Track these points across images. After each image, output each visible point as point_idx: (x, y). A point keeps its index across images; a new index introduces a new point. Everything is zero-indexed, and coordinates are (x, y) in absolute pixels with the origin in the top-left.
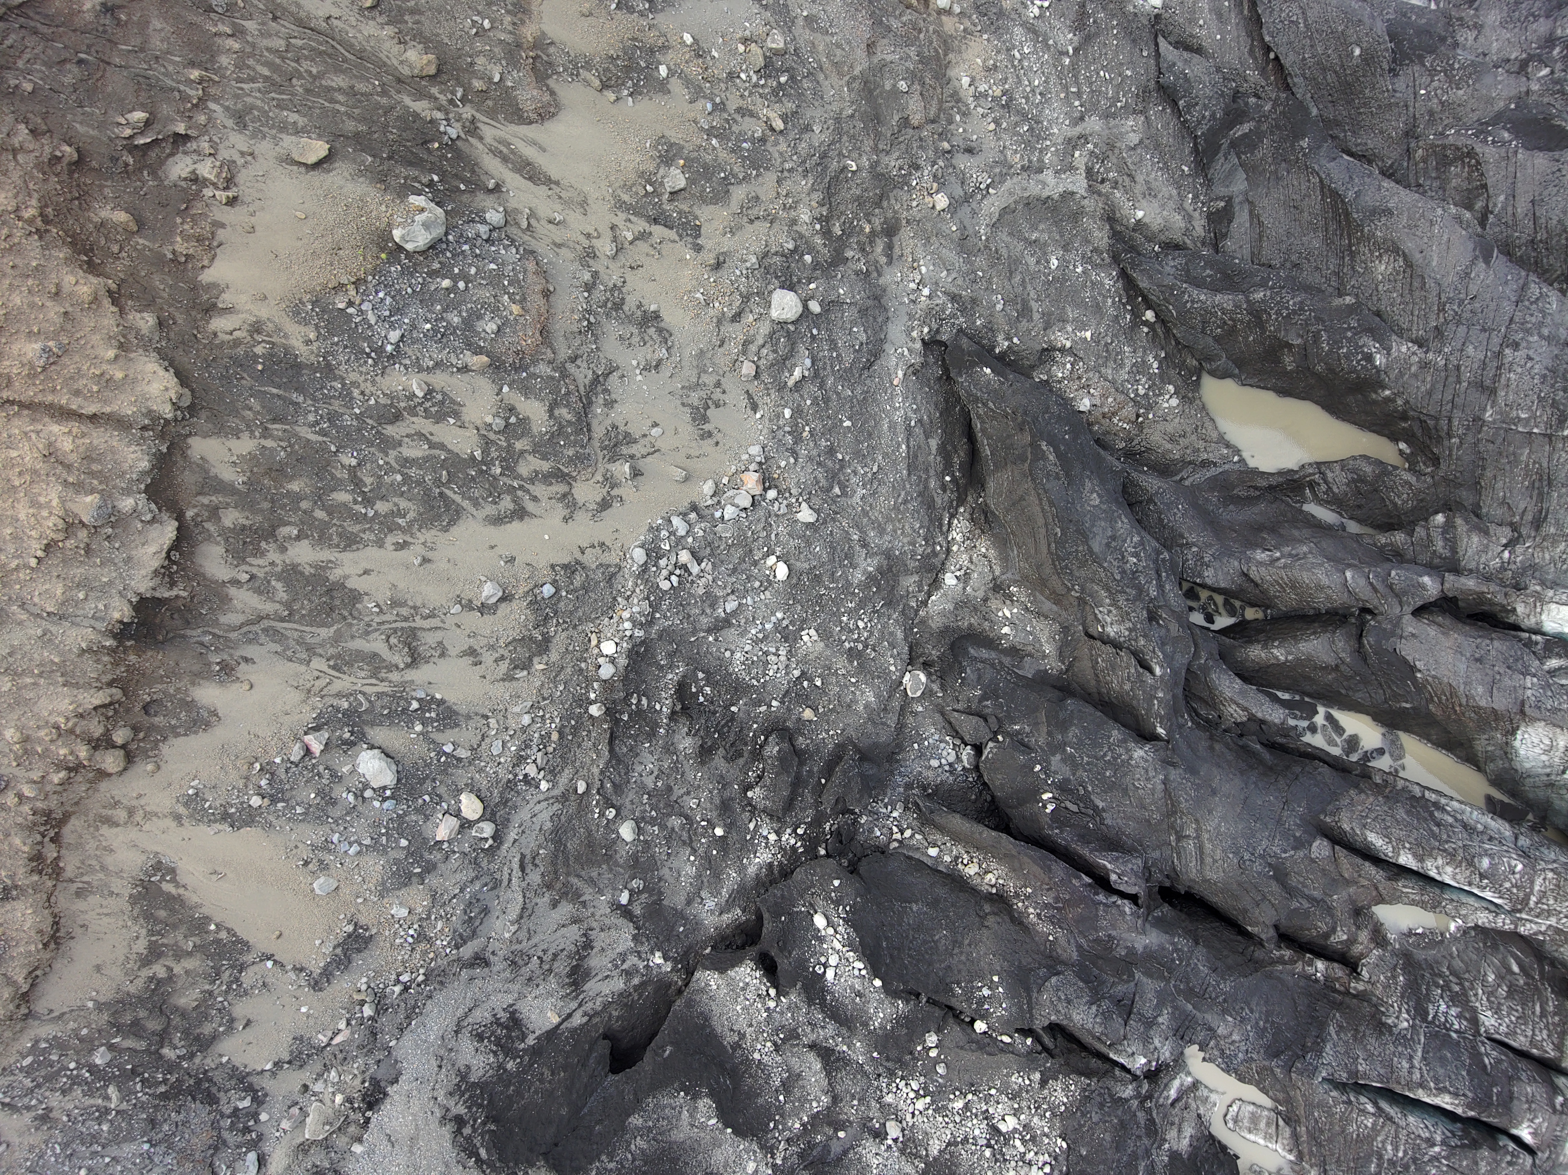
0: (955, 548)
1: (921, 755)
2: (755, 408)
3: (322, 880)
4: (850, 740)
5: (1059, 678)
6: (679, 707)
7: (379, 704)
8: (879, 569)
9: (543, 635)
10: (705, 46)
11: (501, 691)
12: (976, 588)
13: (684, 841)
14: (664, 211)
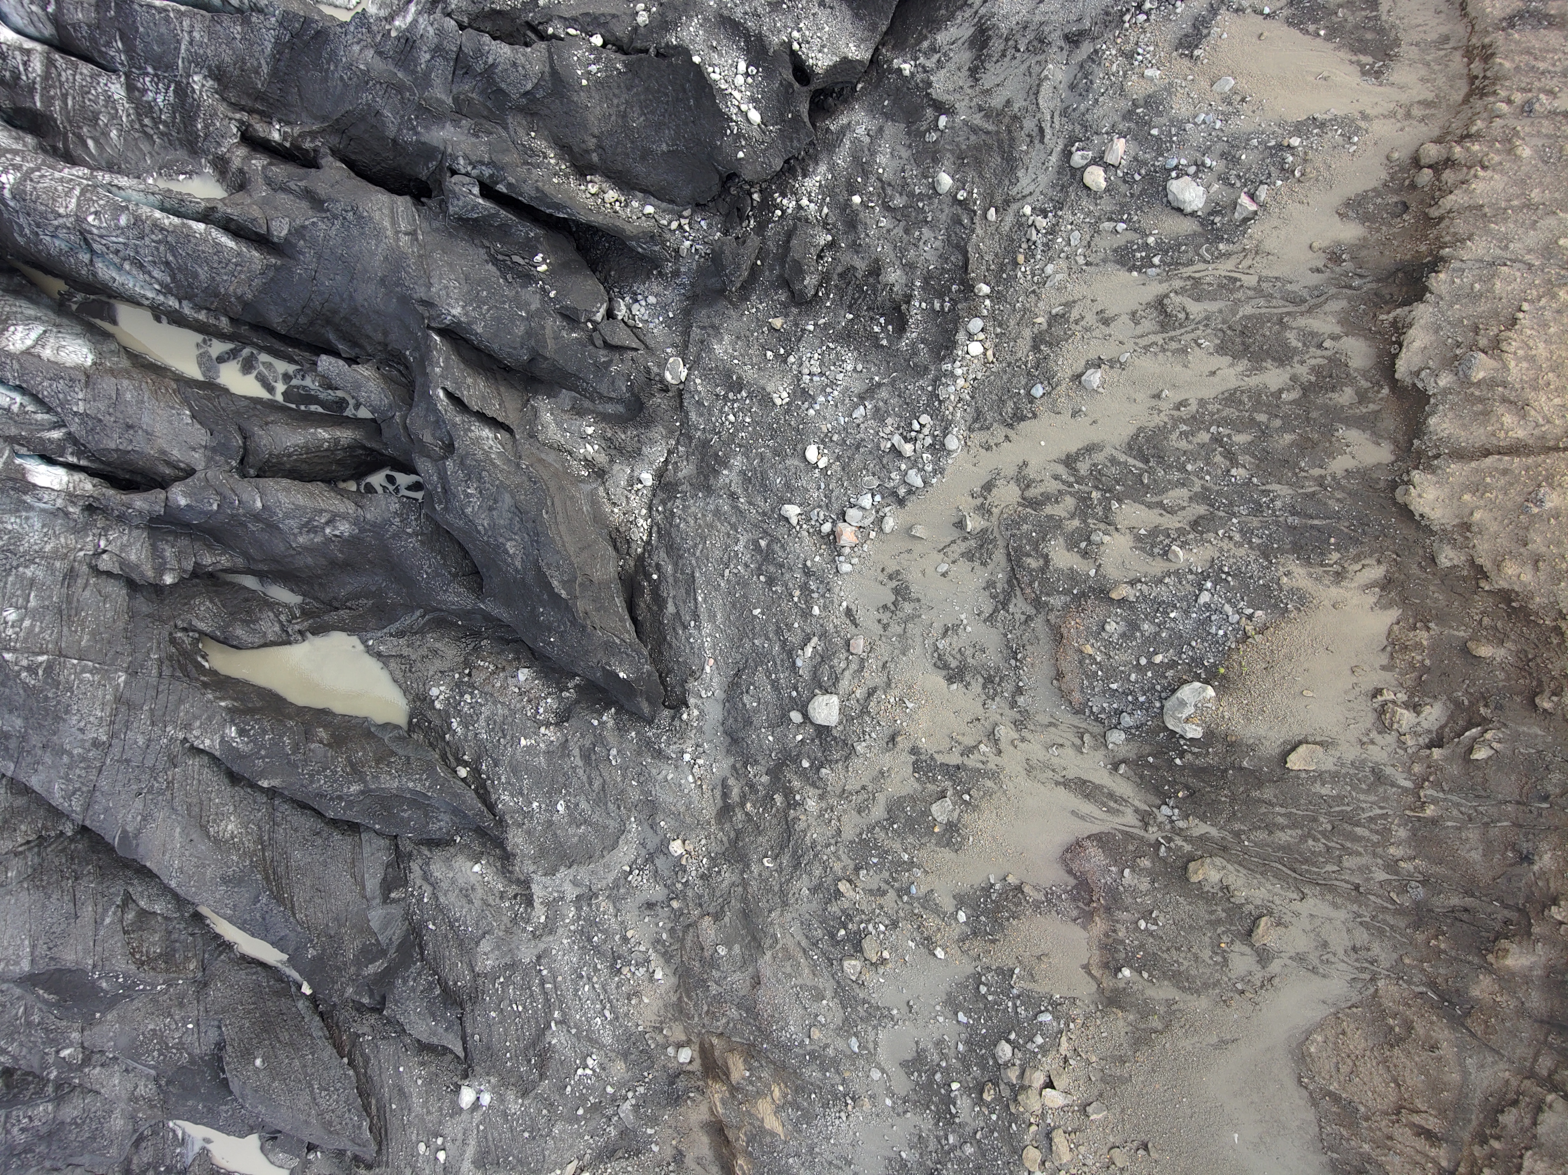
0: (644, 510)
1: (665, 307)
2: (849, 612)
3: (1227, 88)
4: (735, 306)
5: (536, 393)
6: (904, 307)
7: (1190, 254)
8: (717, 473)
9: (1040, 351)
10: (922, 950)
11: (1076, 290)
12: (621, 472)
13: (890, 184)
14: (950, 779)
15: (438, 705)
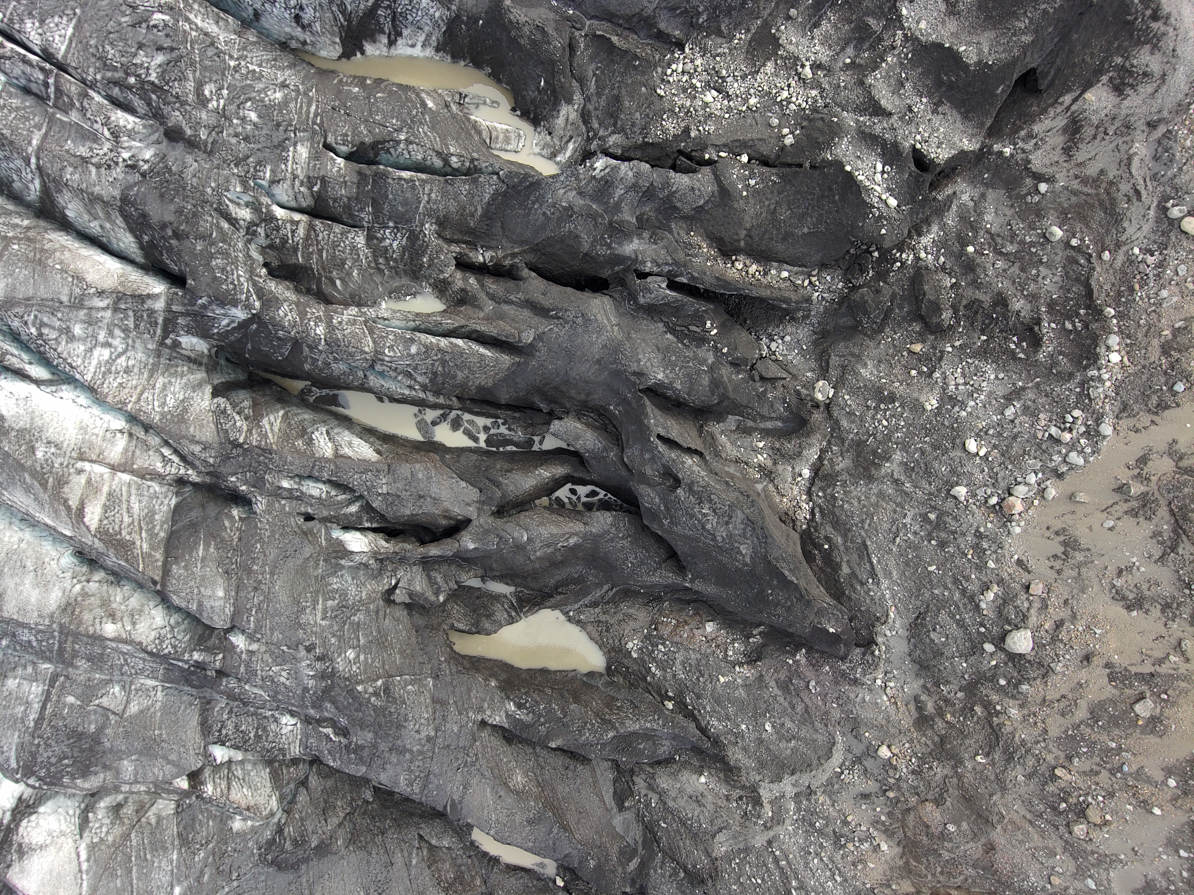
0: (804, 497)
1: (799, 341)
2: (1020, 563)
4: (871, 338)
5: (706, 420)
6: (1036, 328)
8: (877, 465)
9: (1170, 356)
10: (1140, 810)
12: (785, 470)
13: (999, 235)
14: (1147, 683)
15: (635, 655)
